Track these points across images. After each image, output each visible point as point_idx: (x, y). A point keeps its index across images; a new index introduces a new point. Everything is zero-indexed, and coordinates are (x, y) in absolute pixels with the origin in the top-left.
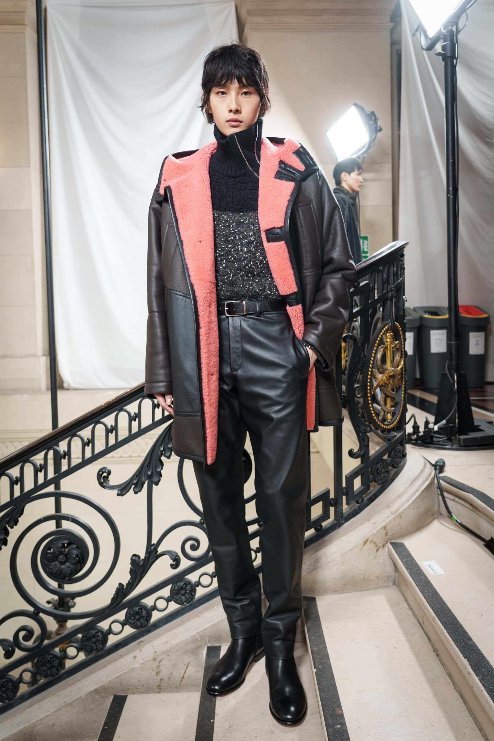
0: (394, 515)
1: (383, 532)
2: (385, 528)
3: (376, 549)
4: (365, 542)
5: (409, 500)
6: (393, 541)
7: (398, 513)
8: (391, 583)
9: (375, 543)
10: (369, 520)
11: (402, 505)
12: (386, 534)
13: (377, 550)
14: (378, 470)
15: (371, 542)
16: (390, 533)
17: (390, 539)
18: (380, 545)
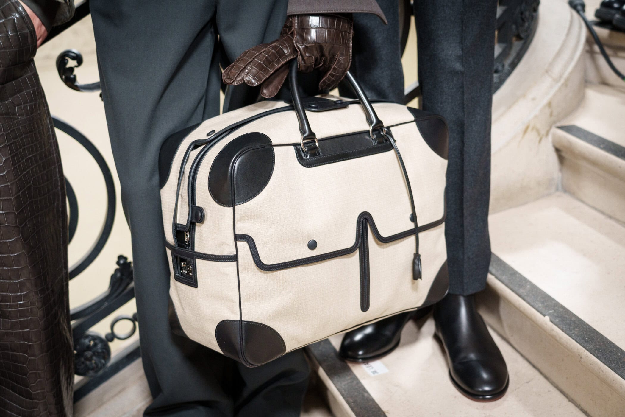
0: (559, 84)
1: (547, 111)
2: (549, 104)
3: (538, 139)
4: (526, 131)
5: (571, 58)
6: (559, 124)
7: (562, 81)
8: (553, 189)
9: (538, 131)
10: (524, 96)
11: (566, 66)
12: (551, 115)
13: (540, 141)
14: (522, 13)
15: (533, 129)
16: (555, 113)
17: (555, 122)
18: (543, 132)
